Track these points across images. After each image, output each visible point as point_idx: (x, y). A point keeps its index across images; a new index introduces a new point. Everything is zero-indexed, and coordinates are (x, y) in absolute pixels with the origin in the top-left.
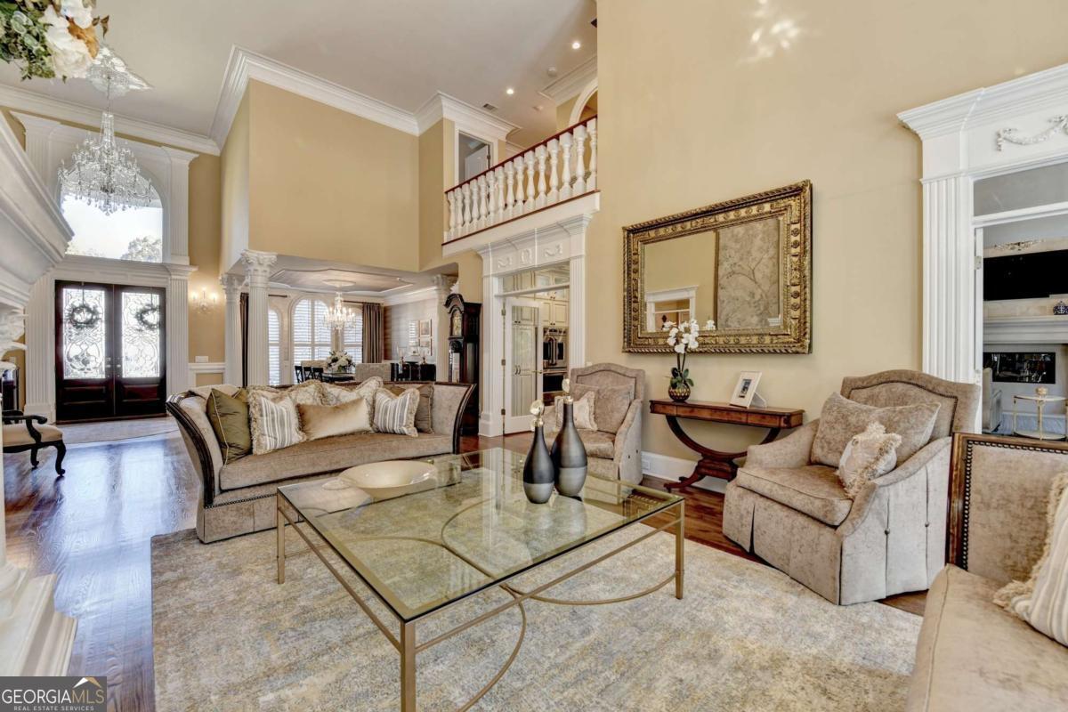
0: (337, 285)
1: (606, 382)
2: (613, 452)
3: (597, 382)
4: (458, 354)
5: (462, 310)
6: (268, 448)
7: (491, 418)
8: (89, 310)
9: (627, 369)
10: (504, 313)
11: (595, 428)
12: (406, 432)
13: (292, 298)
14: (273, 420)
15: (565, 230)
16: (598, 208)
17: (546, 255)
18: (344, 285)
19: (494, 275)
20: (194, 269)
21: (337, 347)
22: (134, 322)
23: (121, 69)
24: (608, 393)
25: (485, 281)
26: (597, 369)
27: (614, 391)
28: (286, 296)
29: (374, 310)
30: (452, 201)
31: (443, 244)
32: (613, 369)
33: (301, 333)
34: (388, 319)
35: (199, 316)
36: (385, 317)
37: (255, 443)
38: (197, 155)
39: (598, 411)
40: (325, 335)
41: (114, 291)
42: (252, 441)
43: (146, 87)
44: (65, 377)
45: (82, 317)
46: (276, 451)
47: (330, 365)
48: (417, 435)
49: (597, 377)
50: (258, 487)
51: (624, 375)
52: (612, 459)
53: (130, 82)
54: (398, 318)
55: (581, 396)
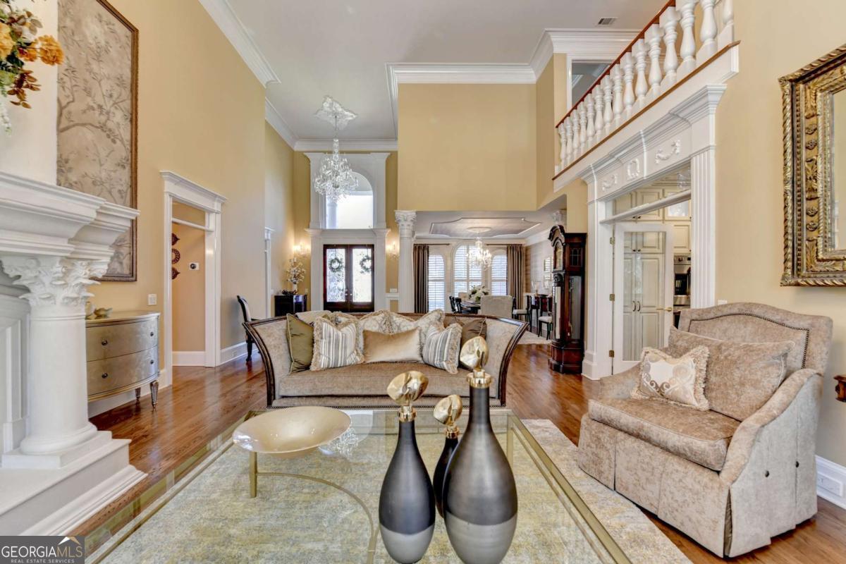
0: (477, 231)
1: (742, 333)
2: (723, 459)
3: (725, 331)
4: (559, 288)
5: (563, 241)
6: (322, 366)
7: (595, 359)
8: (339, 261)
9: (788, 313)
10: (612, 241)
11: (704, 405)
12: (446, 368)
13: (453, 245)
14: (330, 342)
15: (682, 118)
16: (736, 69)
17: (658, 161)
18: (482, 231)
19: (600, 200)
20: (389, 231)
21: (486, 281)
22: (360, 269)
23: (340, 110)
24: (737, 353)
25: (590, 207)
26: (726, 311)
27: (748, 350)
28: (448, 244)
29: (516, 250)
30: (562, 133)
31: (553, 179)
32: (756, 311)
33: (460, 271)
34: (528, 257)
35: (393, 262)
36: (526, 256)
37: (313, 360)
38: (389, 154)
39: (713, 379)
40: (476, 273)
41: (349, 248)
42: (312, 358)
43: (354, 116)
44: (328, 301)
45: (336, 265)
46: (328, 368)
47: (470, 296)
48: (456, 372)
49: (725, 324)
50: (304, 398)
51: (783, 325)
52: (718, 472)
53: (346, 116)
54: (536, 256)
55: (687, 350)
